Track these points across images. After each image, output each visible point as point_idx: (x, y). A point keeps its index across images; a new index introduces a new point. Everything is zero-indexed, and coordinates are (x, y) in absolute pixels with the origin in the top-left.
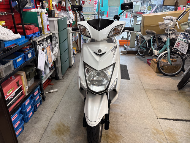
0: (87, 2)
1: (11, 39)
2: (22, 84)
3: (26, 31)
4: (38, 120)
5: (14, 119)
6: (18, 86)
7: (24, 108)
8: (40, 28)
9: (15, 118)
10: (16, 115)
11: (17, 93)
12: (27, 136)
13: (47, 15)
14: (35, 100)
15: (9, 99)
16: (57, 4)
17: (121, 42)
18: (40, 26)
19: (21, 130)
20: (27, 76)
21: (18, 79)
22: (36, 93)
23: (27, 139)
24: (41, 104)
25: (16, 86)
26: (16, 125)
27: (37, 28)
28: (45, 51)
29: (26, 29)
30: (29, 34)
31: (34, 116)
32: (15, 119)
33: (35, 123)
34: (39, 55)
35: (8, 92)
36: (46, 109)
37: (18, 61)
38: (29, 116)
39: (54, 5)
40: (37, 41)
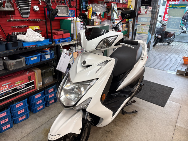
0: (144, 11)
1: (31, 41)
2: (35, 79)
3: (54, 36)
4: (43, 115)
5: (18, 107)
7: (33, 100)
8: (72, 34)
9: (20, 106)
10: (21, 104)
11: (27, 85)
13: (83, 24)
14: (48, 97)
16: (102, 14)
18: (71, 33)
19: (25, 117)
20: (42, 74)
21: (31, 74)
22: (51, 91)
24: (55, 102)
25: (27, 79)
26: (20, 111)
27: (69, 34)
28: (71, 55)
29: (54, 34)
30: (56, 38)
31: (43, 110)
32: (19, 106)
33: (39, 117)
34: (61, 58)
35: (16, 83)
36: (56, 108)
37: (32, 59)
38: (38, 108)
39: (98, 14)
40: (61, 45)
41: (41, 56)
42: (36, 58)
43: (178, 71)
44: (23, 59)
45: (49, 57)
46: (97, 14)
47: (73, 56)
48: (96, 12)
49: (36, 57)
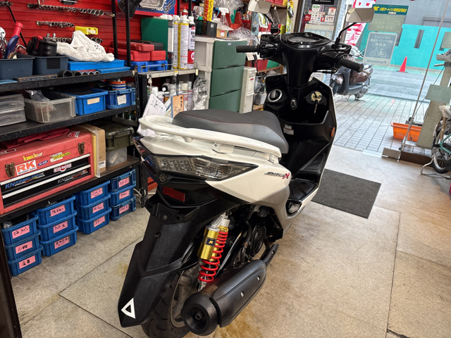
0: (318, 17)
1: (87, 58)
2: (92, 153)
3: (133, 53)
4: (109, 238)
5: (55, 214)
6: (82, 152)
7: (86, 203)
8: (170, 54)
9: (59, 212)
10: (61, 208)
11: (75, 165)
12: (73, 257)
13: (194, 31)
14: (116, 196)
15: (55, 171)
16: (232, 13)
17: (397, 130)
18: (169, 50)
19: (67, 242)
20: (107, 140)
21: (85, 139)
22: (124, 184)
23: (69, 261)
24: (131, 210)
25: (76, 150)
26: (57, 226)
27: (164, 52)
28: (168, 102)
29: (134, 48)
30: (137, 59)
31: (107, 227)
32: (57, 213)
33: (100, 241)
34: (149, 107)
35: (53, 156)
36: (135, 223)
37: (90, 102)
38: (95, 223)
39: (224, 14)
40: (150, 76)
41: (107, 96)
42: (97, 100)
43: (386, 151)
44: (70, 100)
45: (125, 102)
46: (220, 13)
47: (171, 105)
48: (220, 9)
49: (99, 98)
